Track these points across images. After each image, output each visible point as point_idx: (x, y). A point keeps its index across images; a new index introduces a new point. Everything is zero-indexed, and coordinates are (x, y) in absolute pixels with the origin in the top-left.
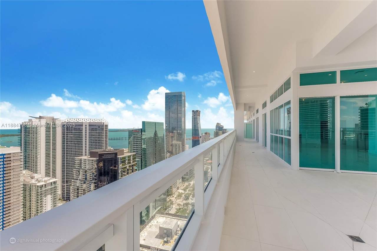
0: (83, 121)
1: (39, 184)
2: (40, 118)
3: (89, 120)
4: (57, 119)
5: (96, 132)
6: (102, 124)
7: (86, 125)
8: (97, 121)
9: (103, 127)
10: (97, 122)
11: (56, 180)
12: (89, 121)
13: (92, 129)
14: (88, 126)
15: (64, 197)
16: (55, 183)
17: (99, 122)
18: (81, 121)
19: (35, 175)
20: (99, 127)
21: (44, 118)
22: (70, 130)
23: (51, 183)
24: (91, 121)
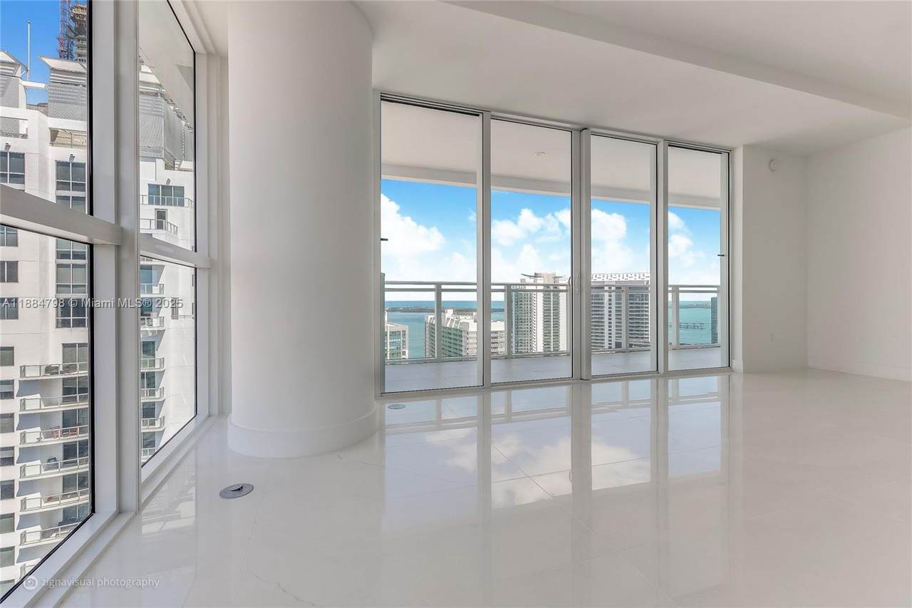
0: (605, 280)
2: (535, 277)
3: (617, 276)
4: (561, 277)
8: (634, 277)
10: (633, 279)
12: (617, 280)
18: (601, 280)
21: (540, 277)
24: (621, 280)
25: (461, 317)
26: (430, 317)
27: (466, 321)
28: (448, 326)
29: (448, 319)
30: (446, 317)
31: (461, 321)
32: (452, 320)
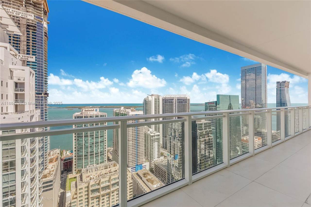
0: (174, 97)
1: (151, 135)
2: (152, 95)
4: (160, 96)
5: (182, 104)
6: (186, 98)
7: (176, 99)
9: (186, 101)
10: (182, 97)
11: (160, 134)
12: (177, 97)
13: (179, 102)
14: (176, 100)
15: (164, 146)
16: (159, 135)
17: (184, 97)
19: (150, 129)
20: (184, 101)
21: (154, 96)
22: (167, 103)
23: (157, 135)
24: (179, 97)
25: (127, 110)
26: (115, 110)
27: (128, 111)
28: (122, 113)
29: (122, 110)
30: (121, 109)
31: (127, 111)
32: (123, 111)
